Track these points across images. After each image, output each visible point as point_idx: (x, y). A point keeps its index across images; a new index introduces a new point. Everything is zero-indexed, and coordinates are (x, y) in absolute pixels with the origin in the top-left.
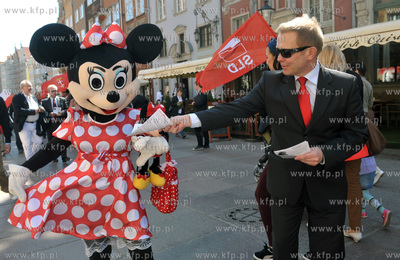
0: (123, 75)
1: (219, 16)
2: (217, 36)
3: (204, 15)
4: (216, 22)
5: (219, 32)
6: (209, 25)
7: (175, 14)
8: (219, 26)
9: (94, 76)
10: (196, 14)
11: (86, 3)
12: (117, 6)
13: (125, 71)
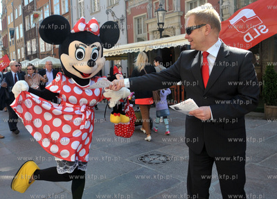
0: (96, 51)
1: (125, 16)
2: (123, 30)
3: (113, 14)
4: (122, 20)
5: (124, 27)
6: (117, 22)
7: (92, 14)
8: (125, 23)
9: (79, 50)
10: (108, 13)
11: (23, 4)
12: (48, 6)
13: (98, 49)
